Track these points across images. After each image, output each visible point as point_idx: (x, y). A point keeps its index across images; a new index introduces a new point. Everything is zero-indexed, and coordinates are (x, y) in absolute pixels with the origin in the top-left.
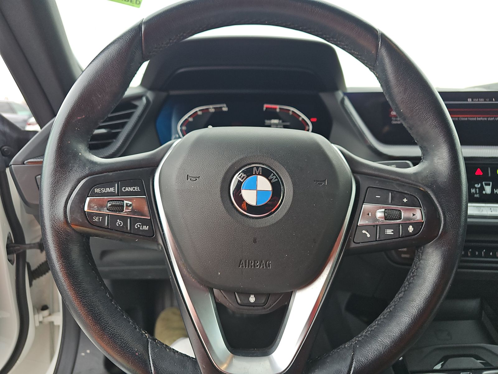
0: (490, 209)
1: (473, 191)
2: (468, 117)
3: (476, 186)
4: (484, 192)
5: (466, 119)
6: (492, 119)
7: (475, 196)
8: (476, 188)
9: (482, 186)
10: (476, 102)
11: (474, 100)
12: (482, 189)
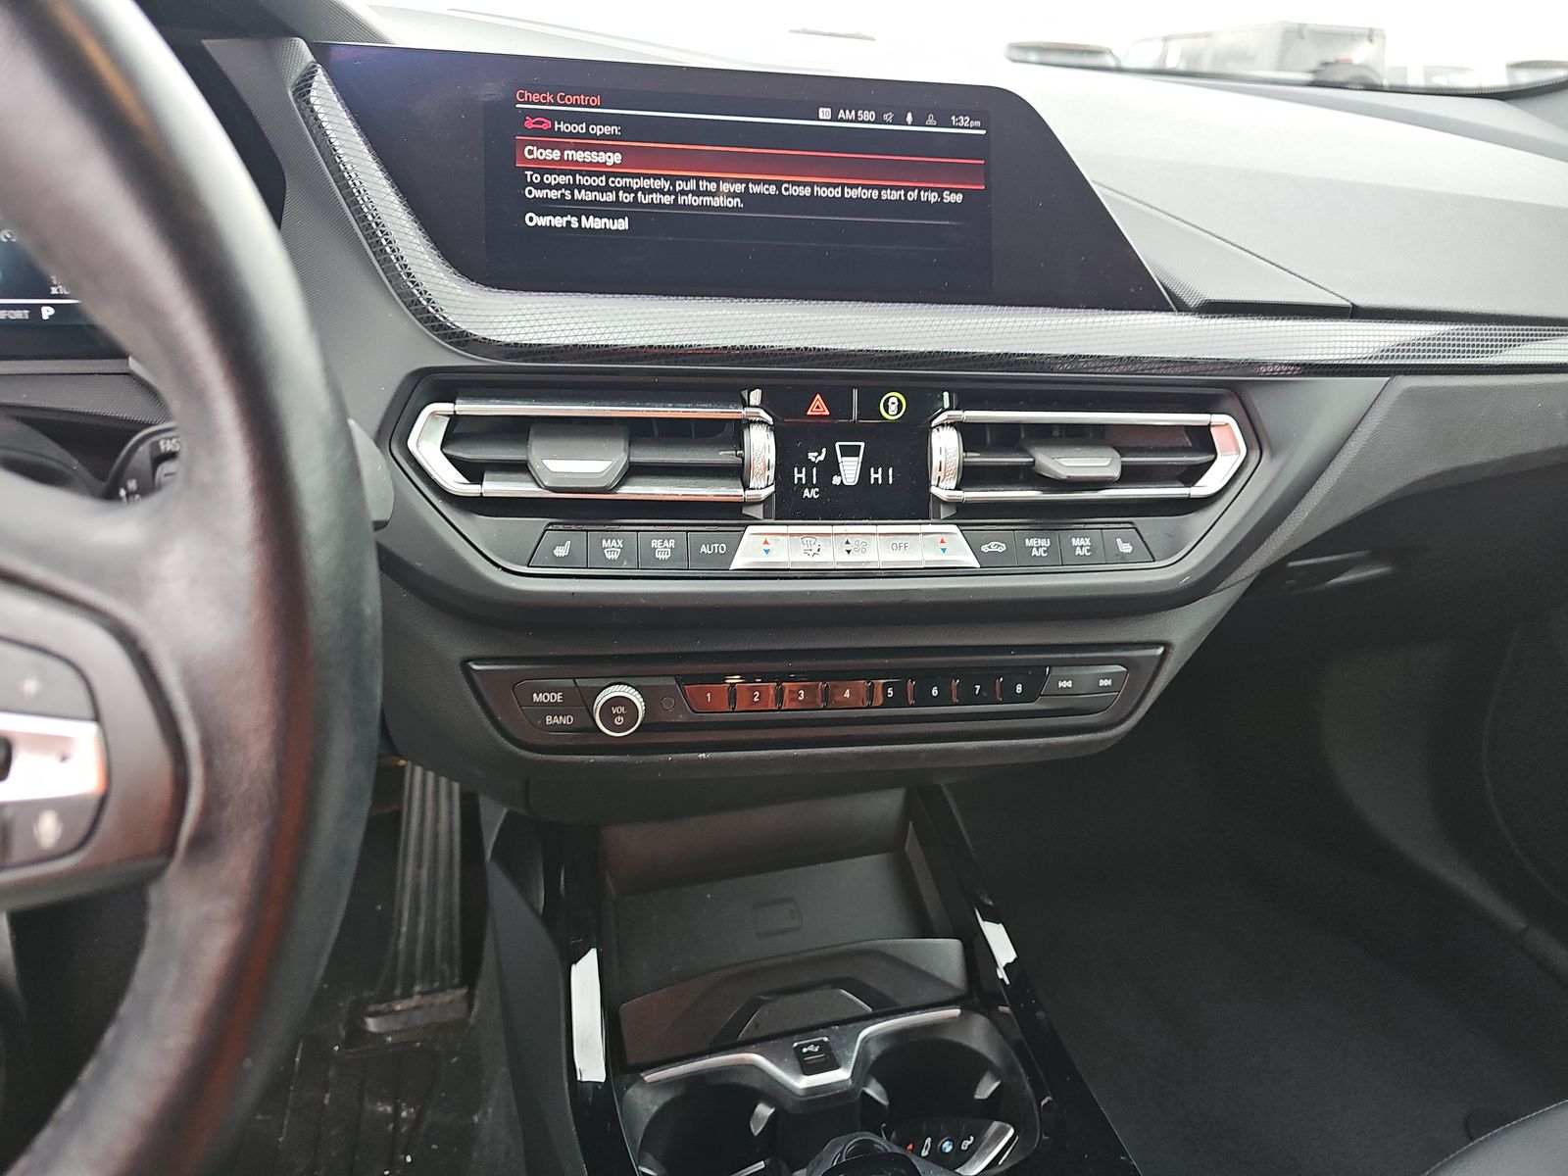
0: (847, 543)
1: (799, 475)
2: (812, 185)
3: (812, 456)
4: (836, 480)
5: (807, 191)
6: (895, 195)
7: (806, 493)
8: (810, 465)
9: (831, 455)
10: (848, 120)
11: (841, 114)
12: (831, 467)
